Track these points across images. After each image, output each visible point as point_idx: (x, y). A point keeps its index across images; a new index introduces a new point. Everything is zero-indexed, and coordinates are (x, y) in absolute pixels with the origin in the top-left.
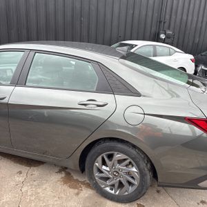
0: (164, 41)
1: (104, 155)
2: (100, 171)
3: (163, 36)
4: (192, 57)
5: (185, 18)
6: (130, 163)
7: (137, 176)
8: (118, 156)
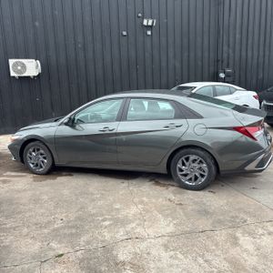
0: (224, 81)
1: (183, 158)
2: (181, 170)
3: (222, 75)
4: (255, 94)
5: (244, 54)
6: (200, 161)
7: (206, 169)
8: (192, 157)
